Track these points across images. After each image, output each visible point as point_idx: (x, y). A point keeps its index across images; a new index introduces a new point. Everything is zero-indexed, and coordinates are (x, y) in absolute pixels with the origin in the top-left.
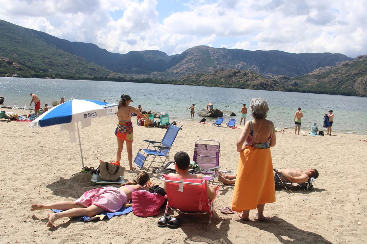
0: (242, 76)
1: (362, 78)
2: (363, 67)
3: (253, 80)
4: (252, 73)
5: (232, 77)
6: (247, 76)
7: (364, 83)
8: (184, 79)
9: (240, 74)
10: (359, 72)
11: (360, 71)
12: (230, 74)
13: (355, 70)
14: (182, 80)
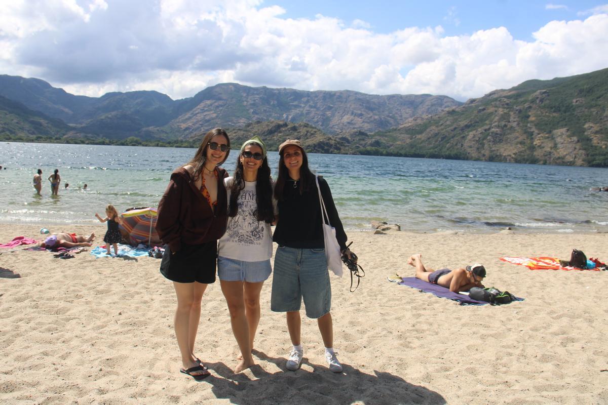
0: (289, 131)
1: (474, 132)
2: (476, 116)
3: (307, 138)
4: (306, 127)
5: (274, 132)
6: (298, 131)
7: (477, 141)
8: (194, 139)
9: (286, 128)
10: (469, 124)
11: (471, 121)
12: (270, 128)
13: (464, 120)
14: (191, 140)
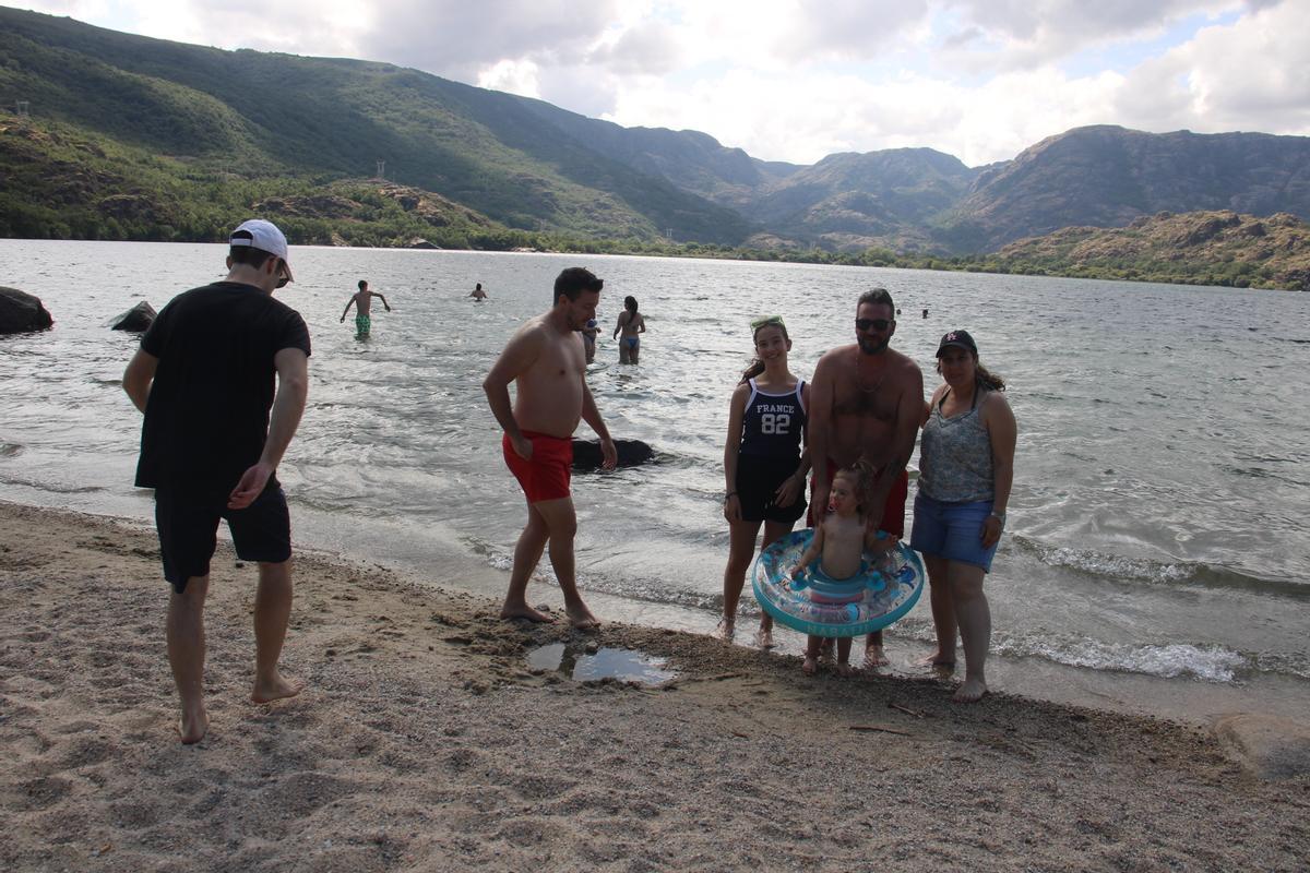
0: (1244, 237)
3: (1293, 254)
4: (1290, 225)
5: (1204, 240)
6: (1269, 236)
8: (1011, 253)
9: (1236, 230)
12: (1194, 229)
14: (1004, 256)
